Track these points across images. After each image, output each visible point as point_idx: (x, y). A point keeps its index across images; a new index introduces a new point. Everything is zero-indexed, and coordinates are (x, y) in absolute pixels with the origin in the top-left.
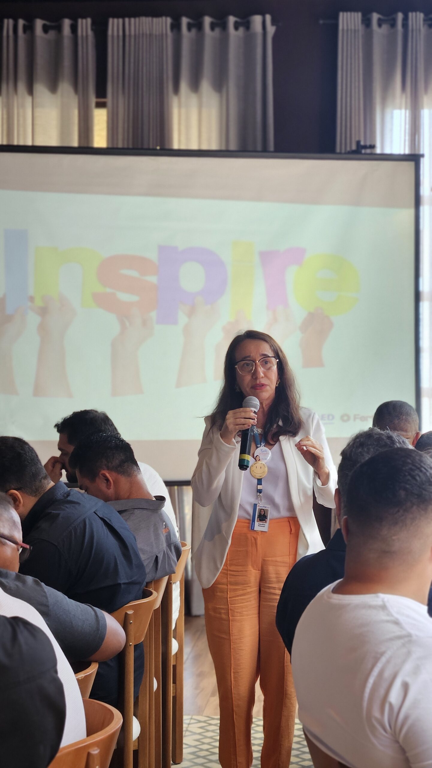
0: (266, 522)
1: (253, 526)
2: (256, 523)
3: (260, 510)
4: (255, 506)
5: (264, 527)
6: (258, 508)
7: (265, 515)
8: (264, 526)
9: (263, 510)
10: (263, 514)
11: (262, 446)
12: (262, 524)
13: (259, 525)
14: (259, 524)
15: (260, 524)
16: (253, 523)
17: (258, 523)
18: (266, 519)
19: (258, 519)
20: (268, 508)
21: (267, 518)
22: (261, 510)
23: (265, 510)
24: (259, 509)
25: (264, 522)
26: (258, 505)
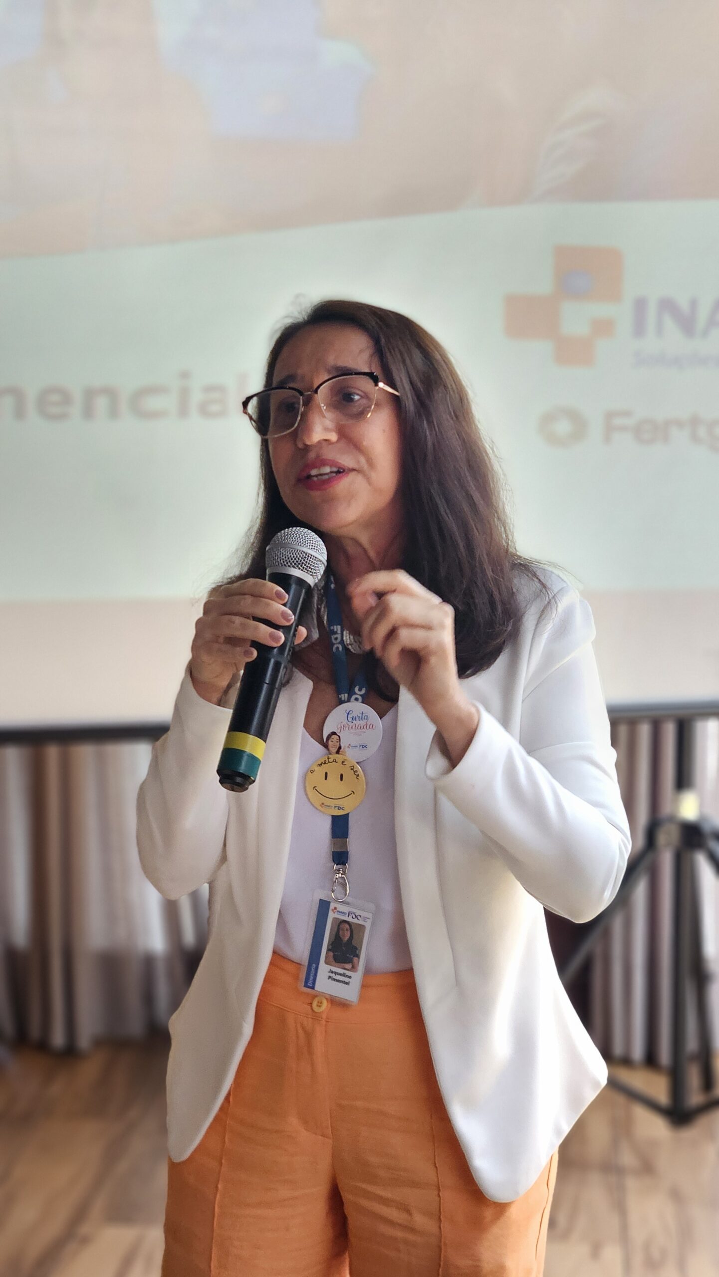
0: (354, 968)
1: (311, 978)
2: (324, 969)
3: (340, 924)
4: (324, 906)
5: (347, 983)
6: (331, 916)
7: (354, 943)
8: (347, 980)
9: (347, 926)
10: (346, 939)
11: (357, 699)
12: (341, 975)
13: (333, 975)
14: (332, 972)
15: (336, 973)
16: (314, 965)
17: (329, 967)
18: (355, 959)
19: (331, 954)
20: (365, 919)
21: (358, 956)
22: (342, 926)
23: (353, 927)
24: (335, 919)
25: (349, 966)
26: (332, 906)
